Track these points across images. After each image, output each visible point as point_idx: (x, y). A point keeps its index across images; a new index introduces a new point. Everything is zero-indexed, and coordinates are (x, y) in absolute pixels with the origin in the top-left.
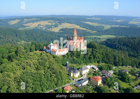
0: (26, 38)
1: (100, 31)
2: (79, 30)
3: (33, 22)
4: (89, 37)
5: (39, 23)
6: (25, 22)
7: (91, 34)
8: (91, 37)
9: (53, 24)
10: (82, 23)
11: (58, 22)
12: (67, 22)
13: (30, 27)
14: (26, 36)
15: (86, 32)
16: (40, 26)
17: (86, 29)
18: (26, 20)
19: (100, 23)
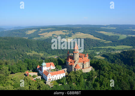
0: (37, 48)
1: (115, 41)
2: (92, 40)
3: (48, 31)
4: (103, 47)
5: (53, 33)
6: (40, 32)
7: (105, 45)
8: (105, 47)
9: (67, 34)
10: (96, 32)
11: (72, 32)
12: (81, 32)
13: (45, 36)
14: (37, 46)
15: (99, 42)
16: (54, 36)
17: (99, 39)
18: (42, 30)
19: (115, 32)
